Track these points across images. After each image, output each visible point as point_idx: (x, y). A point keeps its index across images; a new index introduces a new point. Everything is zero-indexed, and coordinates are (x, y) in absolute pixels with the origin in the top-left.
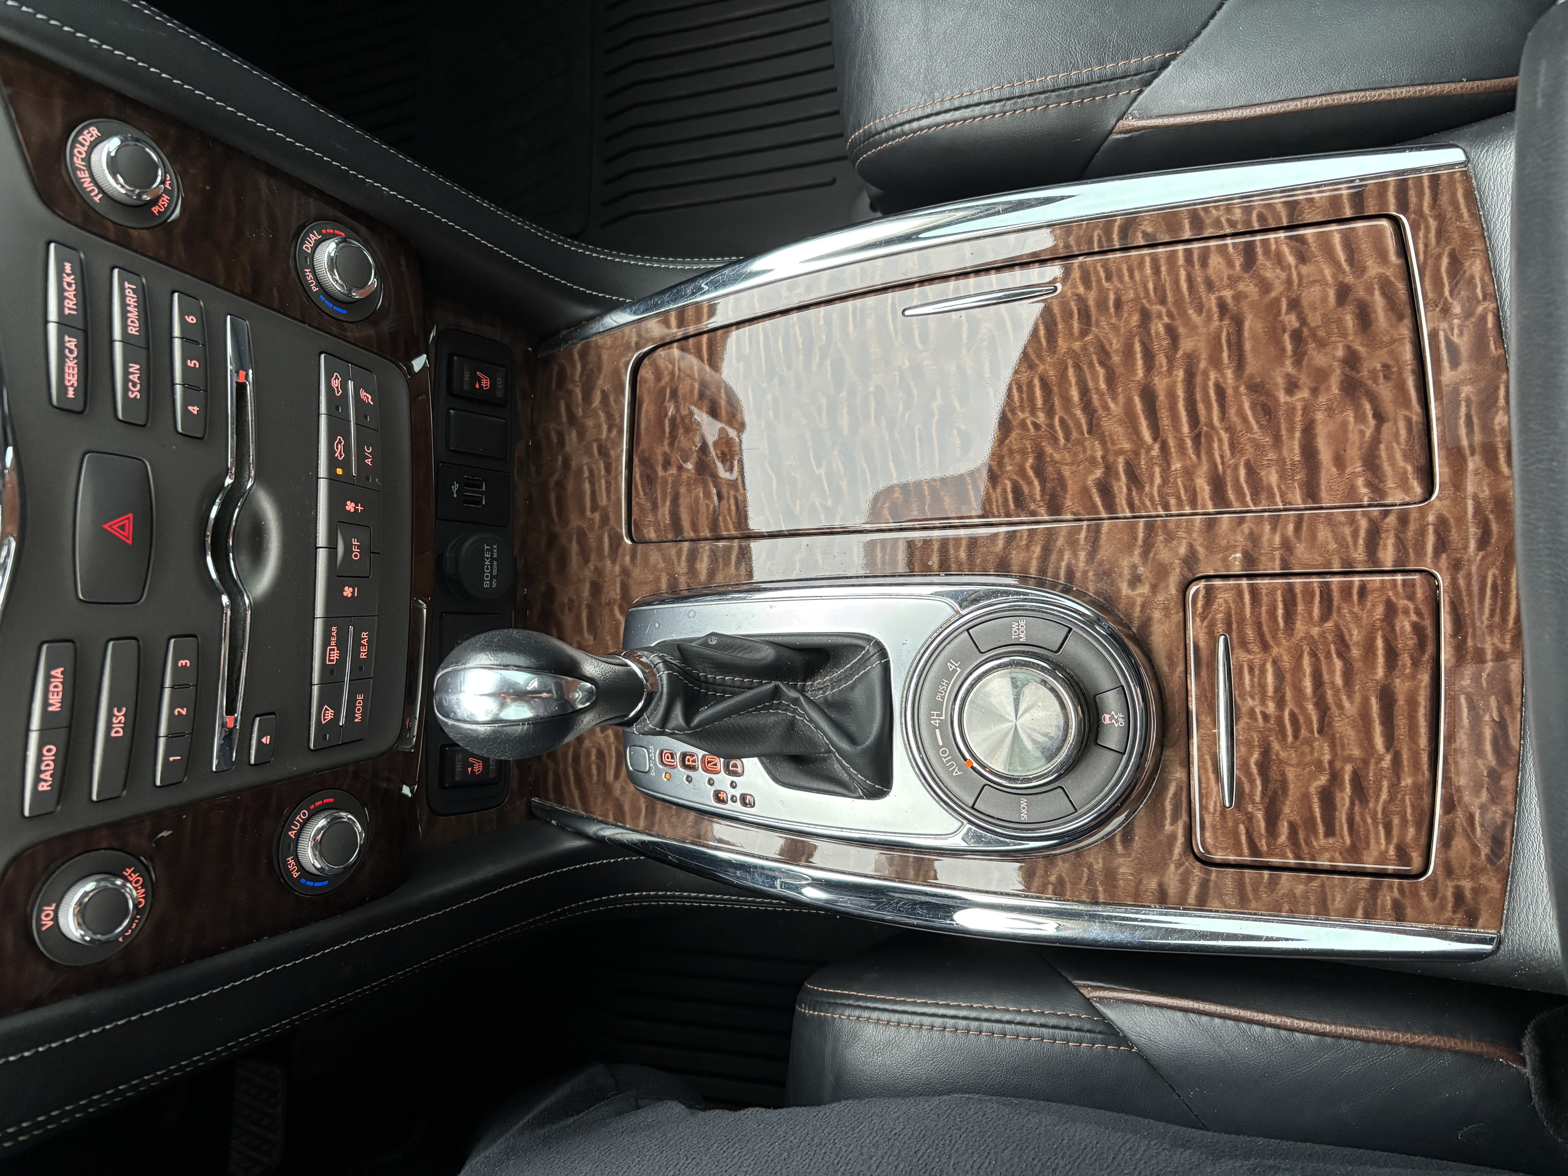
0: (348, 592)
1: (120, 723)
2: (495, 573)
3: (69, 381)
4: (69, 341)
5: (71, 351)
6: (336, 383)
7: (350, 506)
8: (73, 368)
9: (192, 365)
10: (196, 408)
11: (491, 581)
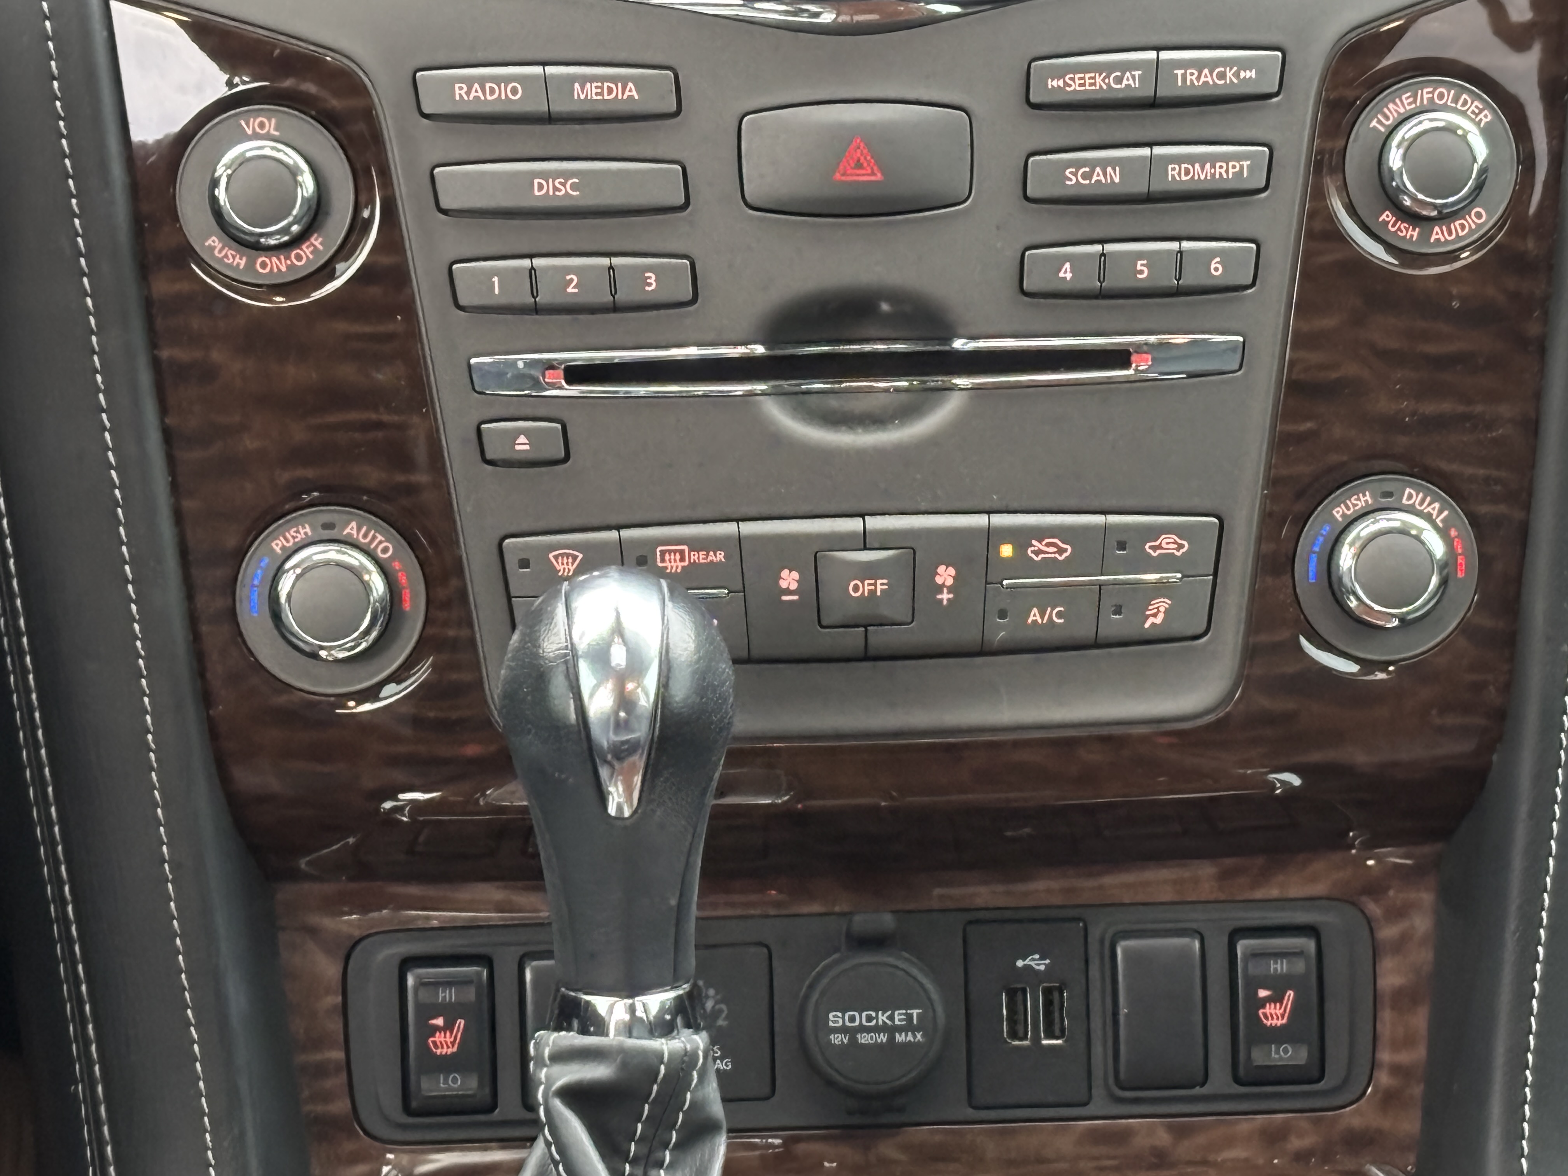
0: (789, 579)
1: (555, 189)
2: (864, 1039)
3: (1073, 79)
4: (1133, 77)
5: (1119, 80)
6: (1168, 543)
7: (945, 575)
8: (1094, 84)
9: (1139, 268)
10: (1069, 276)
11: (843, 1030)
